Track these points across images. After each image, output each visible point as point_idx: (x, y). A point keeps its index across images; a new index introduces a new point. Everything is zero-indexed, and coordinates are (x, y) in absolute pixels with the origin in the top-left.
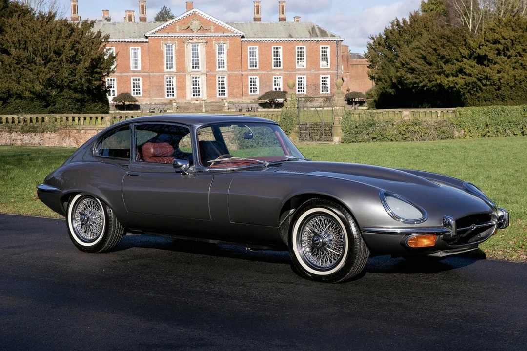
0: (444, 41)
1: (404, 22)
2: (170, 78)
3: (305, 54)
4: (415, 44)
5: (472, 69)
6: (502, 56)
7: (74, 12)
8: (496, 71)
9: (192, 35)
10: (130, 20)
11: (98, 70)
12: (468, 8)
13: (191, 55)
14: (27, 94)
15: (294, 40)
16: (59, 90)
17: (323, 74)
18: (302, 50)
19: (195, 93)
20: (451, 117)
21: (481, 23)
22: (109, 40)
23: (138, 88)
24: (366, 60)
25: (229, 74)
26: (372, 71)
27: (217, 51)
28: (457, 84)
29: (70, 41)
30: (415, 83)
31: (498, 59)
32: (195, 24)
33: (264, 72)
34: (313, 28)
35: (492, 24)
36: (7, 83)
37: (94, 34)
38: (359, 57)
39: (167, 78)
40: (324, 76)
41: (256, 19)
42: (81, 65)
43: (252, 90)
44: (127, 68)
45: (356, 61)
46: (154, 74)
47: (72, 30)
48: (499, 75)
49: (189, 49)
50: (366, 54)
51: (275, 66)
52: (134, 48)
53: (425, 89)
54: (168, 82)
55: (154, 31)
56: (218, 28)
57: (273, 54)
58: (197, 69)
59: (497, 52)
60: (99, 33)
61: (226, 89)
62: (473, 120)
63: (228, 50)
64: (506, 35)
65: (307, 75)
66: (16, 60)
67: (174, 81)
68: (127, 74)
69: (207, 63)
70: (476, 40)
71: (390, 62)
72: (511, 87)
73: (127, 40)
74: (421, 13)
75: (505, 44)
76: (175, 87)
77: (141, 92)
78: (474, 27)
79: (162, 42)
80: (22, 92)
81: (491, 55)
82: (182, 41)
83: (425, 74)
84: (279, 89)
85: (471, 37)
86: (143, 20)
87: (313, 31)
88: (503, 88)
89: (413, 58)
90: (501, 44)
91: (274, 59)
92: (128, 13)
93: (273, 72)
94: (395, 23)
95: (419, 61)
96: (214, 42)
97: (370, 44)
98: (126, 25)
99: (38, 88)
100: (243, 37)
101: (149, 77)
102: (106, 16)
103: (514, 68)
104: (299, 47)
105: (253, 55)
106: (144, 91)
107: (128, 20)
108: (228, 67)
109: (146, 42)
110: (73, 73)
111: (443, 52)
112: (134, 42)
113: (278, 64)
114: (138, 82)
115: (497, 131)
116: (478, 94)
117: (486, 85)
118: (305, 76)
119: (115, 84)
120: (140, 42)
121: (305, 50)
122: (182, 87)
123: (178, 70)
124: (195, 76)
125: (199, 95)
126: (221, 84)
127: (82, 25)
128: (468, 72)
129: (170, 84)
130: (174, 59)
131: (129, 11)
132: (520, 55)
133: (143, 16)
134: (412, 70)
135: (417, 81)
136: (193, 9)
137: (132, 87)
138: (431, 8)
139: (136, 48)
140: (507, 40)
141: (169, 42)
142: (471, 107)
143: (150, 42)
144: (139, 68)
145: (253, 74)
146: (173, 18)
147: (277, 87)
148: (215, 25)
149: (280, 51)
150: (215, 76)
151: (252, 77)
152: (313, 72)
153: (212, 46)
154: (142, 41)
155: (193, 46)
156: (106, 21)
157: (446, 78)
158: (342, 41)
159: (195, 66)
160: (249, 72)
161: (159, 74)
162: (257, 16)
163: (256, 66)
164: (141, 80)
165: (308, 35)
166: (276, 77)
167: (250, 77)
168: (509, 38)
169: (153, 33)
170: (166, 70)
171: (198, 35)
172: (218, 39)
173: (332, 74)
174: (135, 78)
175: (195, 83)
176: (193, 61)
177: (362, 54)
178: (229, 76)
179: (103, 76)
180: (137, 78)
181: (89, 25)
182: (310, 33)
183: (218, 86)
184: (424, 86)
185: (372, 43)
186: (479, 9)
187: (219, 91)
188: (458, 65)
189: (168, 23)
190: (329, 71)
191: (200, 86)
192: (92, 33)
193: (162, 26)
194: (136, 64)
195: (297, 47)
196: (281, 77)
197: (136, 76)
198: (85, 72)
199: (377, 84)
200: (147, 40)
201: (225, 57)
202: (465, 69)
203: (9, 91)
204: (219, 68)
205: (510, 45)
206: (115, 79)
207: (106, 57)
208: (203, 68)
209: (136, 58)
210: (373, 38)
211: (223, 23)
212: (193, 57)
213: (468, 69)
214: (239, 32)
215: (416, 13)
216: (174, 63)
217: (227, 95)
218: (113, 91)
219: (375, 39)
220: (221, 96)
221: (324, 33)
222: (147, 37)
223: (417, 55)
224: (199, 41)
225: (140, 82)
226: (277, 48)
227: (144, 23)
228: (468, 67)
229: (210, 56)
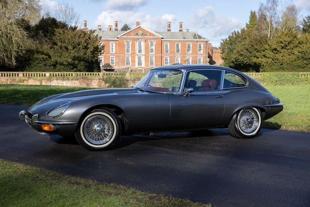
0: (257, 42)
1: (238, 32)
2: (128, 57)
3: (191, 47)
4: (243, 43)
5: (269, 55)
6: (284, 49)
7: (85, 26)
8: (281, 56)
9: (139, 37)
10: (110, 30)
11: (96, 52)
12: (268, 27)
13: (138, 46)
14: (64, 63)
15: (186, 40)
16: (78, 61)
17: (199, 56)
18: (190, 45)
19: (139, 64)
20: (259, 77)
21: (274, 34)
22: (102, 39)
23: (113, 61)
24: (220, 50)
25: (155, 56)
26: (222, 55)
27: (150, 45)
28: (262, 62)
29: (84, 39)
30: (243, 61)
31: (282, 51)
32: (140, 32)
33: (172, 55)
34: (195, 35)
35: (279, 34)
36: (56, 58)
37: (95, 36)
38: (216, 48)
39: (127, 57)
40: (200, 57)
41: (169, 30)
42: (89, 50)
43: (166, 63)
44: (109, 52)
45: (215, 51)
46: (121, 55)
47: (85, 34)
48: (282, 58)
49: (137, 44)
50: (219, 47)
51: (177, 52)
52: (112, 43)
53: (247, 64)
54: (127, 59)
55: (121, 35)
56: (151, 34)
57: (176, 46)
58: (141, 53)
59: (281, 47)
60: (97, 35)
61: (154, 63)
62: (270, 78)
63: (155, 44)
64: (286, 40)
65: (192, 56)
66: (60, 47)
67: (130, 58)
68: (108, 55)
69: (145, 50)
70: (272, 41)
71: (231, 51)
72: (288, 64)
73: (109, 39)
74: (246, 29)
75: (285, 44)
76: (130, 61)
77: (114, 63)
78: (271, 36)
79: (125, 40)
80: (62, 62)
81: (279, 49)
82: (134, 40)
83: (247, 57)
84: (179, 63)
85: (269, 40)
86: (116, 30)
87: (195, 36)
88: (284, 64)
89: (242, 49)
90: (284, 44)
91: (177, 49)
92: (109, 27)
93: (176, 55)
94: (234, 33)
95: (244, 50)
96: (149, 41)
97: (222, 43)
98: (109, 32)
99: (70, 60)
100: (162, 38)
101: (118, 56)
102: (100, 28)
103: (289, 55)
104: (188, 43)
105: (167, 46)
106: (116, 63)
107: (109, 30)
108: (155, 52)
109: (118, 40)
110: (85, 54)
111: (255, 47)
112: (112, 40)
113: (178, 51)
114: (113, 58)
115: (281, 84)
116: (272, 67)
117: (276, 63)
118: (191, 57)
119: (103, 59)
120: (115, 40)
121: (191, 45)
122: (133, 61)
123: (132, 53)
124: (139, 56)
125: (141, 65)
126: (152, 60)
127: (90, 32)
128: (267, 56)
129: (128, 59)
130: (130, 48)
131: (110, 26)
132: (292, 49)
133: (116, 28)
134: (241, 55)
135: (244, 60)
136: (139, 25)
137: (111, 61)
138: (251, 27)
139: (113, 43)
140: (286, 42)
141: (128, 40)
142: (269, 73)
143: (119, 40)
144: (114, 52)
145: (166, 56)
146: (130, 29)
147: (178, 62)
148: (149, 33)
149: (180, 45)
150: (149, 56)
151: (166, 57)
152: (195, 55)
153: (148, 42)
154: (116, 39)
155: (139, 42)
156: (99, 30)
157: (257, 59)
158: (208, 41)
159: (140, 51)
160: (165, 55)
161: (123, 55)
162: (169, 29)
163: (168, 52)
164: (115, 58)
165: (193, 38)
166: (177, 57)
167: (165, 57)
168: (287, 41)
169: (121, 36)
170: (126, 53)
171: (141, 37)
172: (150, 39)
173: (203, 56)
174: (112, 57)
175: (139, 59)
176: (139, 49)
177: (218, 47)
178: (156, 56)
179: (98, 55)
180: (113, 57)
181: (92, 32)
182: (193, 37)
183: (150, 61)
184: (246, 63)
185: (222, 42)
186: (273, 28)
187: (151, 63)
188: (263, 53)
189: (128, 32)
190: (202, 55)
191: (142, 61)
192: (94, 36)
193: (125, 33)
194: (112, 50)
195: (187, 43)
196: (180, 57)
197: (112, 56)
198: (91, 53)
199: (225, 61)
200: (118, 39)
201: (153, 47)
202: (266, 55)
203: (56, 61)
204: (151, 52)
205: (288, 44)
206: (103, 57)
207: (100, 47)
208: (143, 52)
209: (113, 48)
210: (223, 40)
211: (153, 32)
212: (139, 47)
213: (268, 55)
214: (161, 36)
215: (244, 29)
216: (130, 50)
217: (154, 65)
218: (102, 63)
219: (224, 41)
220: (151, 66)
221: (200, 37)
222: (118, 38)
223: (244, 48)
224: (142, 40)
225: (114, 59)
226: (178, 44)
227: (117, 31)
228: (268, 54)
229: (147, 47)
